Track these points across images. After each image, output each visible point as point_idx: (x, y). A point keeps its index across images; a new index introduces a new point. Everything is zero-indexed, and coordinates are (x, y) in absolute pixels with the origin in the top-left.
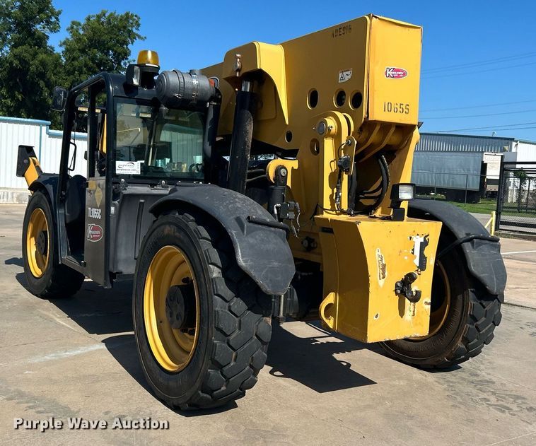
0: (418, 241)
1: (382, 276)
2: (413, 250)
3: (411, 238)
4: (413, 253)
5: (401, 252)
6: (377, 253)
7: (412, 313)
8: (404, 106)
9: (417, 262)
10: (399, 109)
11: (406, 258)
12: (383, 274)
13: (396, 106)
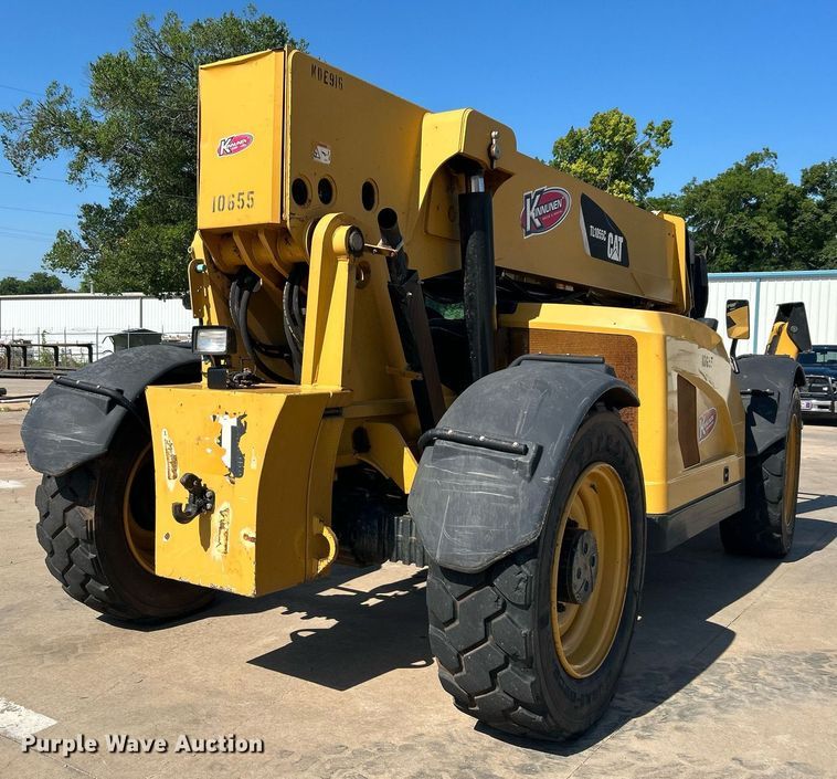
0: (228, 423)
1: (172, 474)
2: (220, 438)
3: (215, 417)
4: (220, 444)
5: (199, 439)
6: (164, 437)
7: (222, 548)
8: (244, 197)
9: (227, 459)
10: (237, 203)
11: (209, 451)
12: (174, 471)
13: (232, 199)
